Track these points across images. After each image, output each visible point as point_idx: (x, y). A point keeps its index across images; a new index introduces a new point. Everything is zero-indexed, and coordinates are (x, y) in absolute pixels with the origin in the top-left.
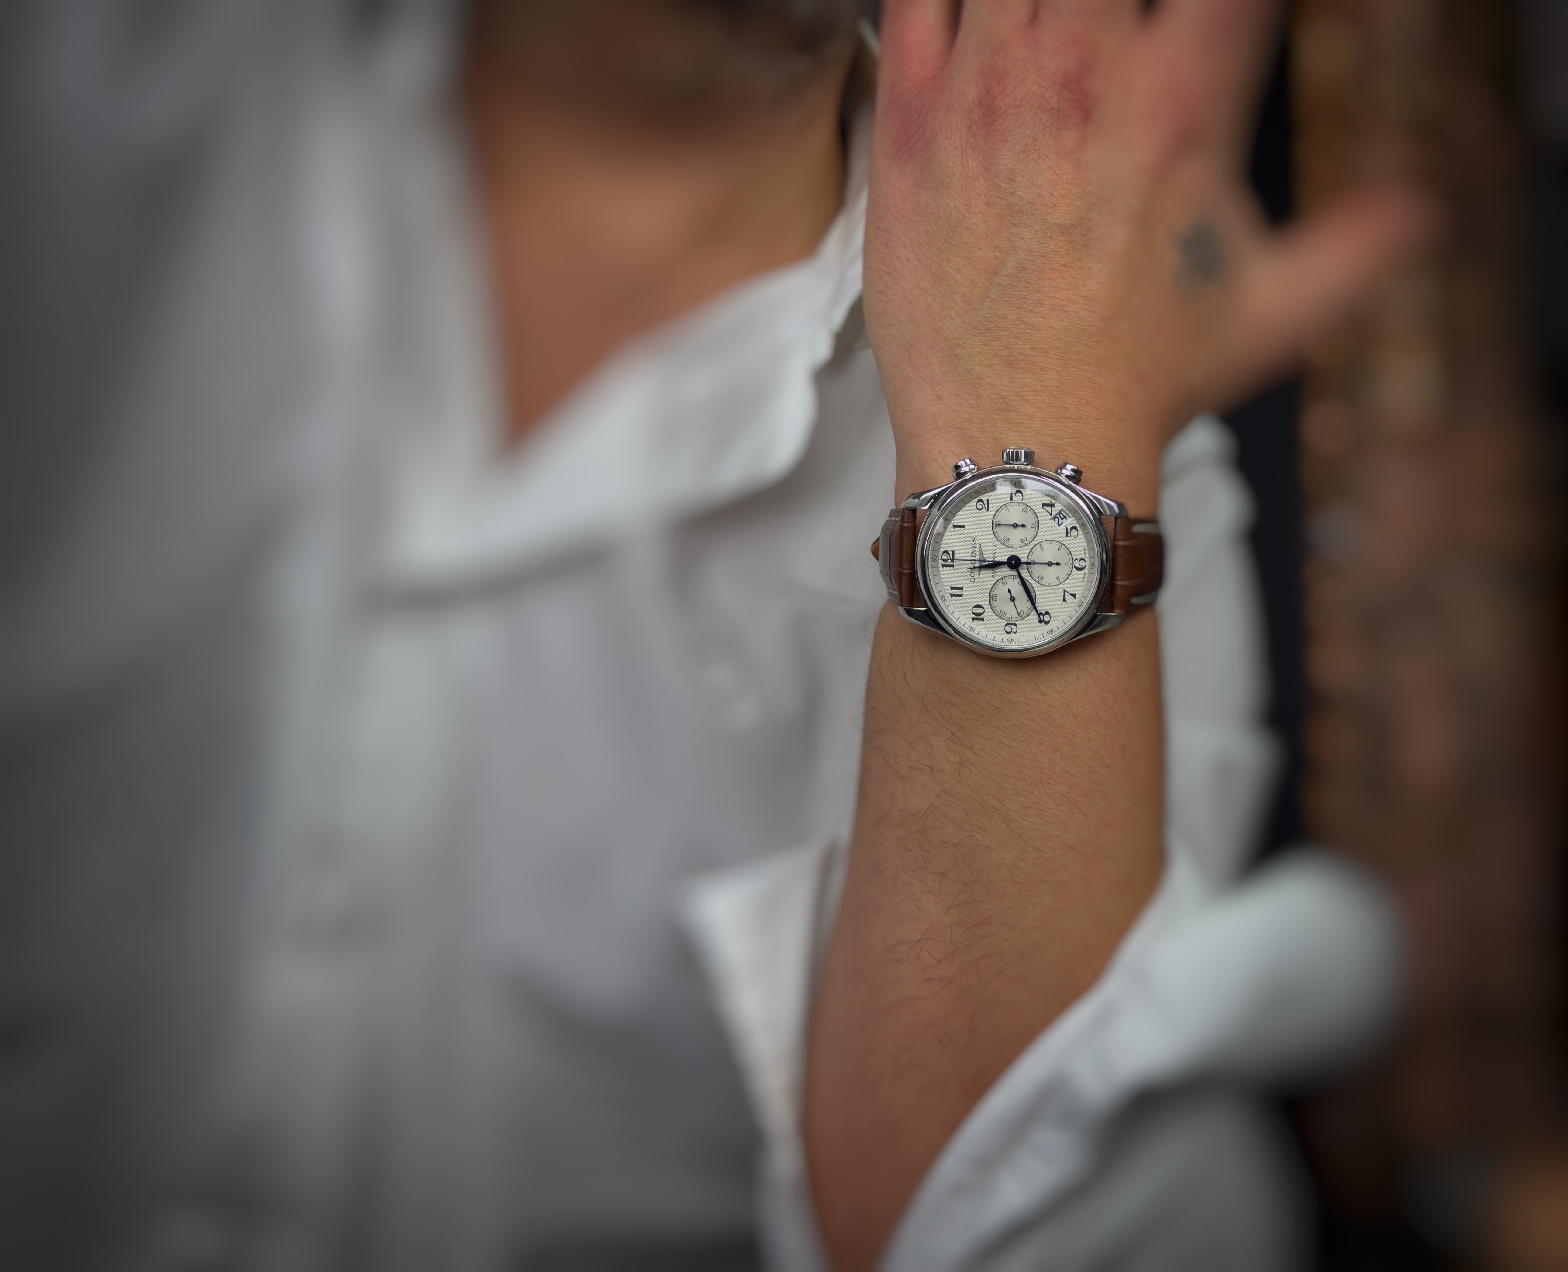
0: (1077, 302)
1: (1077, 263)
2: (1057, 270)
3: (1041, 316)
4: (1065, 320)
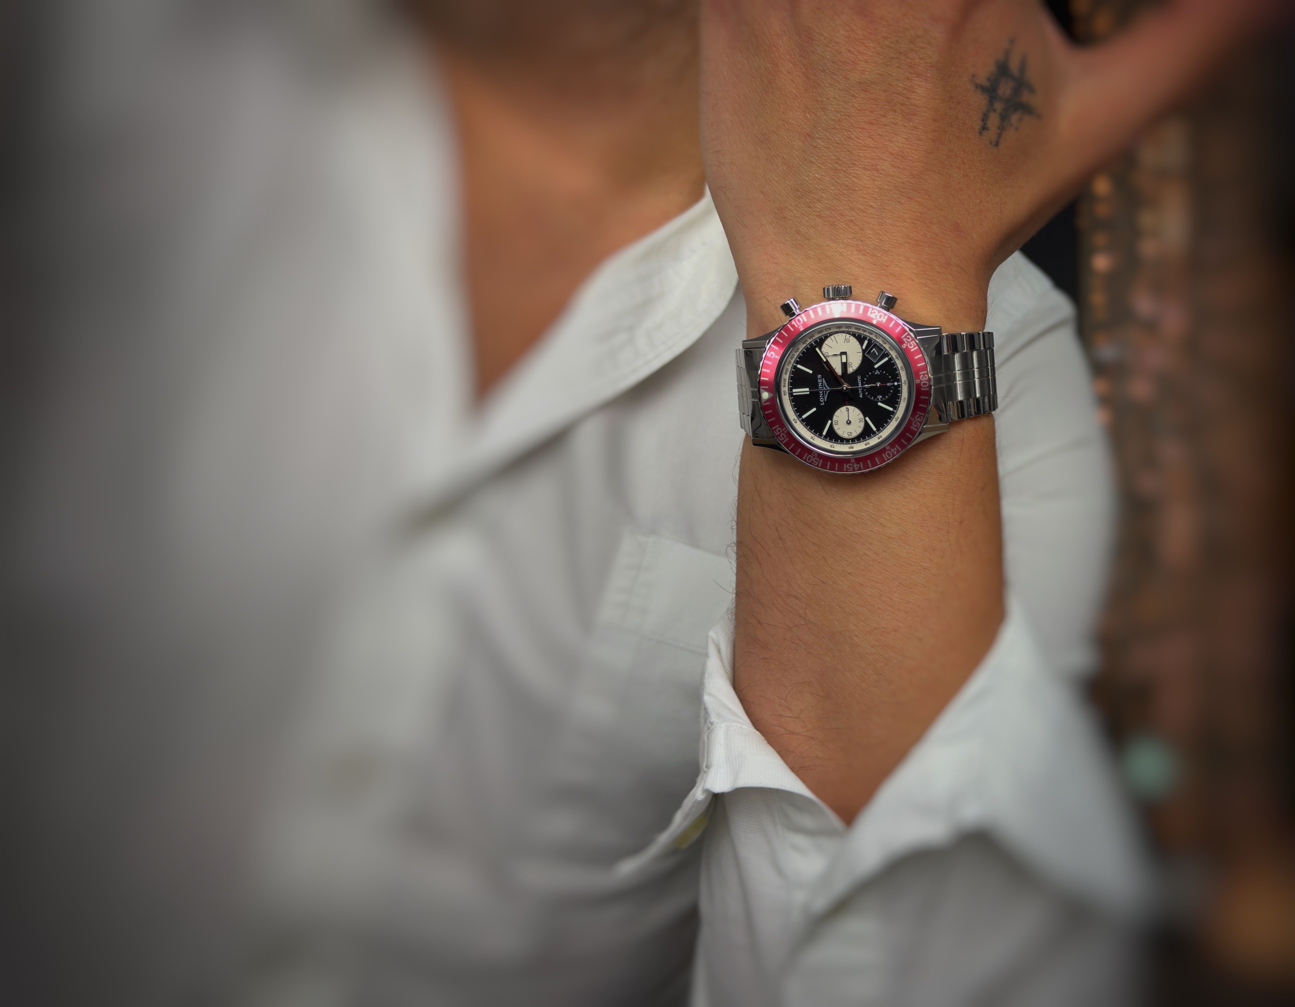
0: (886, 160)
1: (882, 120)
2: (864, 128)
3: (855, 177)
4: (877, 179)
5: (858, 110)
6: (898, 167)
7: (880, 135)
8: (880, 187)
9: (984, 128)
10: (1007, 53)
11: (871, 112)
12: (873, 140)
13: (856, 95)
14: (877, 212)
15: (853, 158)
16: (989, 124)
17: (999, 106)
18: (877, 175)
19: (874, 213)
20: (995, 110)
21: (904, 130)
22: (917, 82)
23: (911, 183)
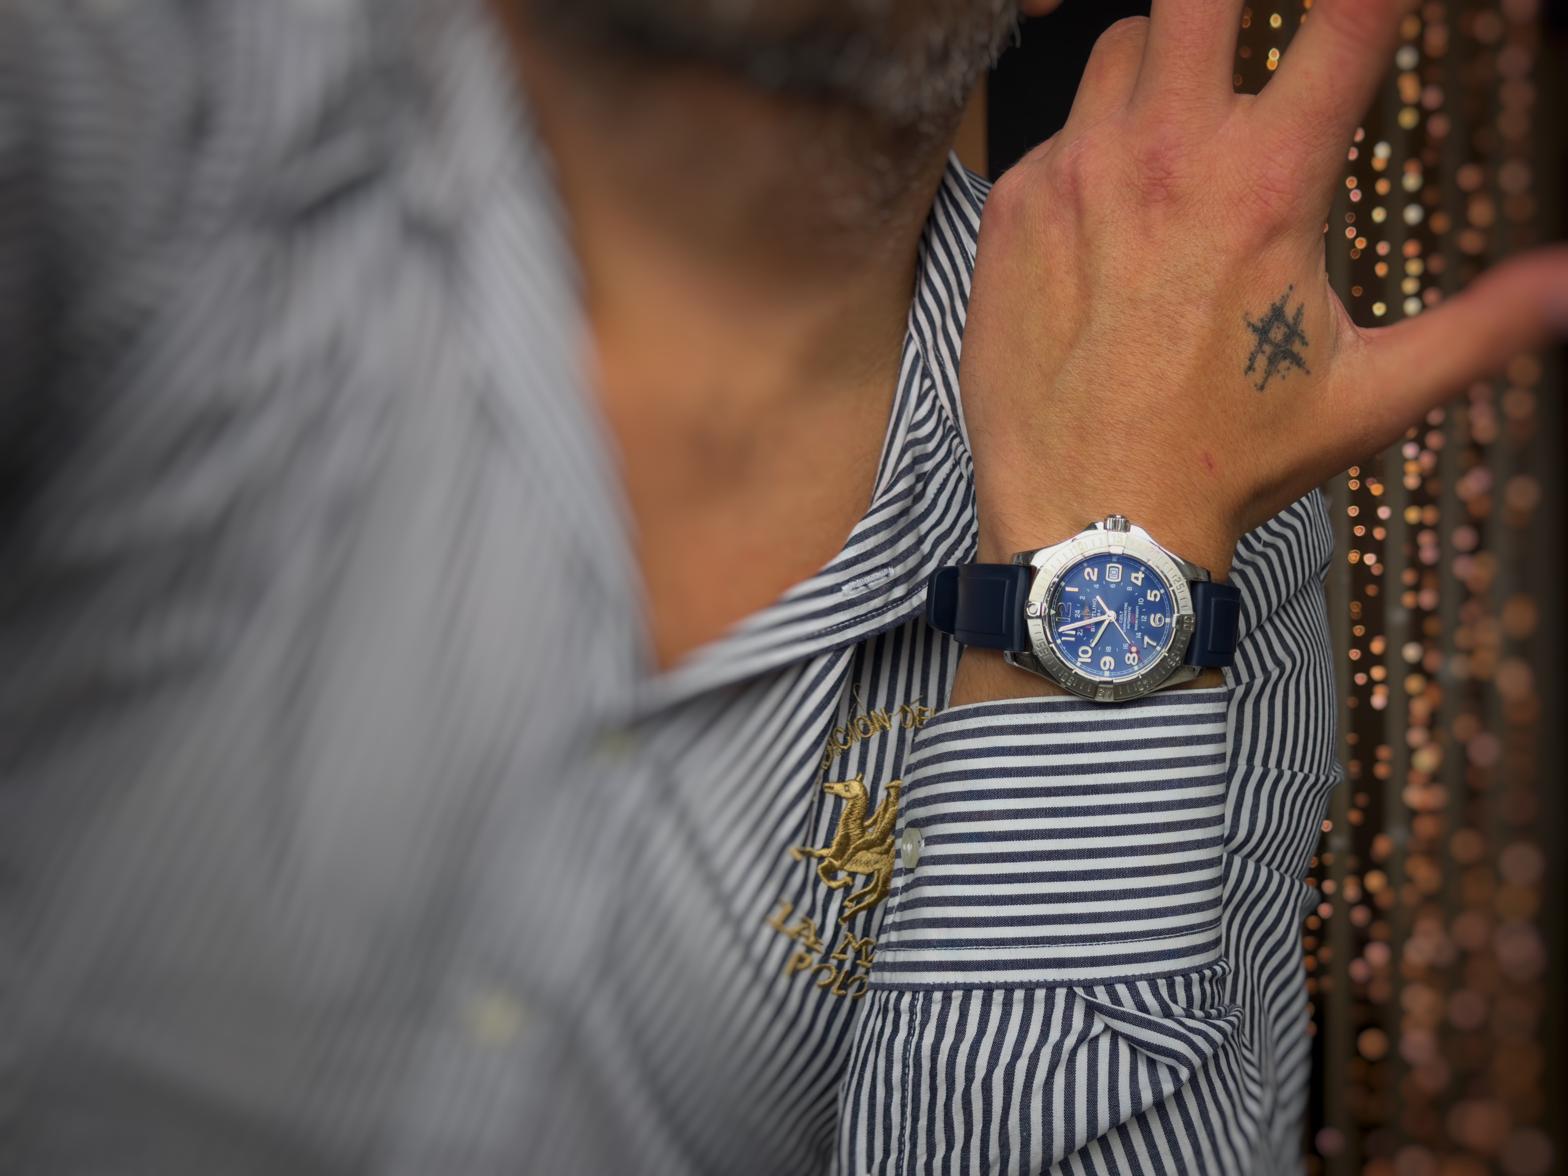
5: (1125, 326)
6: (1156, 388)
7: (1142, 353)
8: (1134, 403)
9: (1250, 368)
10: (1285, 299)
11: (1137, 329)
12: (1134, 355)
13: (1125, 311)
14: (1126, 428)
15: (1111, 372)
16: (1256, 365)
17: (1267, 349)
18: (1132, 392)
19: (1123, 429)
20: (1263, 352)
21: (1167, 353)
22: (1189, 308)
23: (1166, 405)
